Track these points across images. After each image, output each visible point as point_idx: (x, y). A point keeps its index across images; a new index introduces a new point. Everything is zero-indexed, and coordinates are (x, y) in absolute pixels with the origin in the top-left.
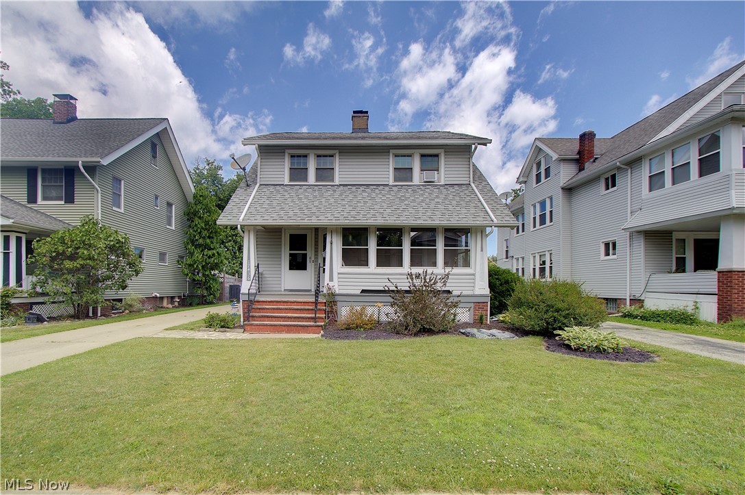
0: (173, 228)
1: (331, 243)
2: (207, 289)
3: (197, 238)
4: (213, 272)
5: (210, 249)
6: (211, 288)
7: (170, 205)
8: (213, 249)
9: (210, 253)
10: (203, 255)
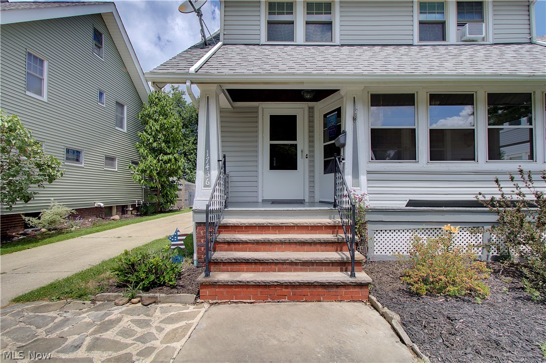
0: (125, 130)
1: (354, 119)
2: (163, 196)
3: (151, 141)
4: (171, 179)
5: (166, 154)
6: (167, 196)
7: (120, 105)
8: (169, 154)
9: (166, 158)
10: (158, 159)
